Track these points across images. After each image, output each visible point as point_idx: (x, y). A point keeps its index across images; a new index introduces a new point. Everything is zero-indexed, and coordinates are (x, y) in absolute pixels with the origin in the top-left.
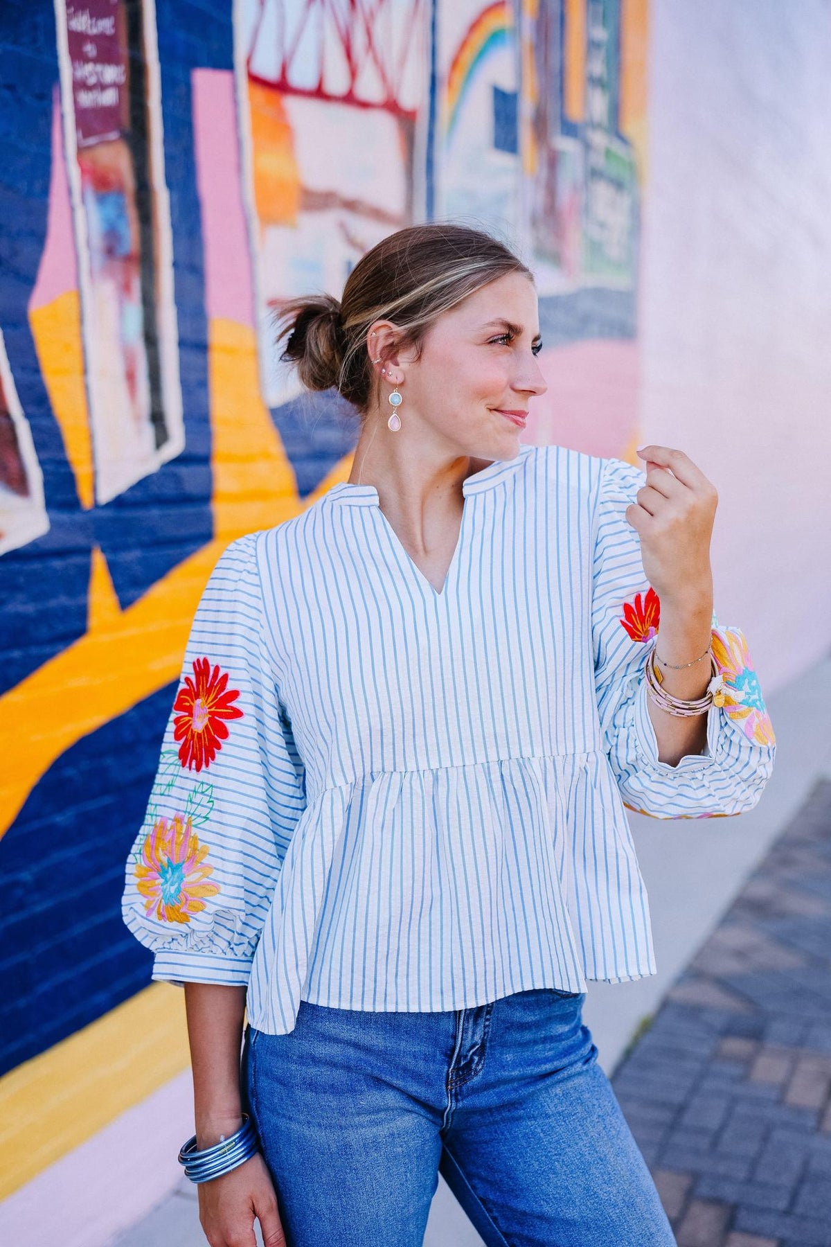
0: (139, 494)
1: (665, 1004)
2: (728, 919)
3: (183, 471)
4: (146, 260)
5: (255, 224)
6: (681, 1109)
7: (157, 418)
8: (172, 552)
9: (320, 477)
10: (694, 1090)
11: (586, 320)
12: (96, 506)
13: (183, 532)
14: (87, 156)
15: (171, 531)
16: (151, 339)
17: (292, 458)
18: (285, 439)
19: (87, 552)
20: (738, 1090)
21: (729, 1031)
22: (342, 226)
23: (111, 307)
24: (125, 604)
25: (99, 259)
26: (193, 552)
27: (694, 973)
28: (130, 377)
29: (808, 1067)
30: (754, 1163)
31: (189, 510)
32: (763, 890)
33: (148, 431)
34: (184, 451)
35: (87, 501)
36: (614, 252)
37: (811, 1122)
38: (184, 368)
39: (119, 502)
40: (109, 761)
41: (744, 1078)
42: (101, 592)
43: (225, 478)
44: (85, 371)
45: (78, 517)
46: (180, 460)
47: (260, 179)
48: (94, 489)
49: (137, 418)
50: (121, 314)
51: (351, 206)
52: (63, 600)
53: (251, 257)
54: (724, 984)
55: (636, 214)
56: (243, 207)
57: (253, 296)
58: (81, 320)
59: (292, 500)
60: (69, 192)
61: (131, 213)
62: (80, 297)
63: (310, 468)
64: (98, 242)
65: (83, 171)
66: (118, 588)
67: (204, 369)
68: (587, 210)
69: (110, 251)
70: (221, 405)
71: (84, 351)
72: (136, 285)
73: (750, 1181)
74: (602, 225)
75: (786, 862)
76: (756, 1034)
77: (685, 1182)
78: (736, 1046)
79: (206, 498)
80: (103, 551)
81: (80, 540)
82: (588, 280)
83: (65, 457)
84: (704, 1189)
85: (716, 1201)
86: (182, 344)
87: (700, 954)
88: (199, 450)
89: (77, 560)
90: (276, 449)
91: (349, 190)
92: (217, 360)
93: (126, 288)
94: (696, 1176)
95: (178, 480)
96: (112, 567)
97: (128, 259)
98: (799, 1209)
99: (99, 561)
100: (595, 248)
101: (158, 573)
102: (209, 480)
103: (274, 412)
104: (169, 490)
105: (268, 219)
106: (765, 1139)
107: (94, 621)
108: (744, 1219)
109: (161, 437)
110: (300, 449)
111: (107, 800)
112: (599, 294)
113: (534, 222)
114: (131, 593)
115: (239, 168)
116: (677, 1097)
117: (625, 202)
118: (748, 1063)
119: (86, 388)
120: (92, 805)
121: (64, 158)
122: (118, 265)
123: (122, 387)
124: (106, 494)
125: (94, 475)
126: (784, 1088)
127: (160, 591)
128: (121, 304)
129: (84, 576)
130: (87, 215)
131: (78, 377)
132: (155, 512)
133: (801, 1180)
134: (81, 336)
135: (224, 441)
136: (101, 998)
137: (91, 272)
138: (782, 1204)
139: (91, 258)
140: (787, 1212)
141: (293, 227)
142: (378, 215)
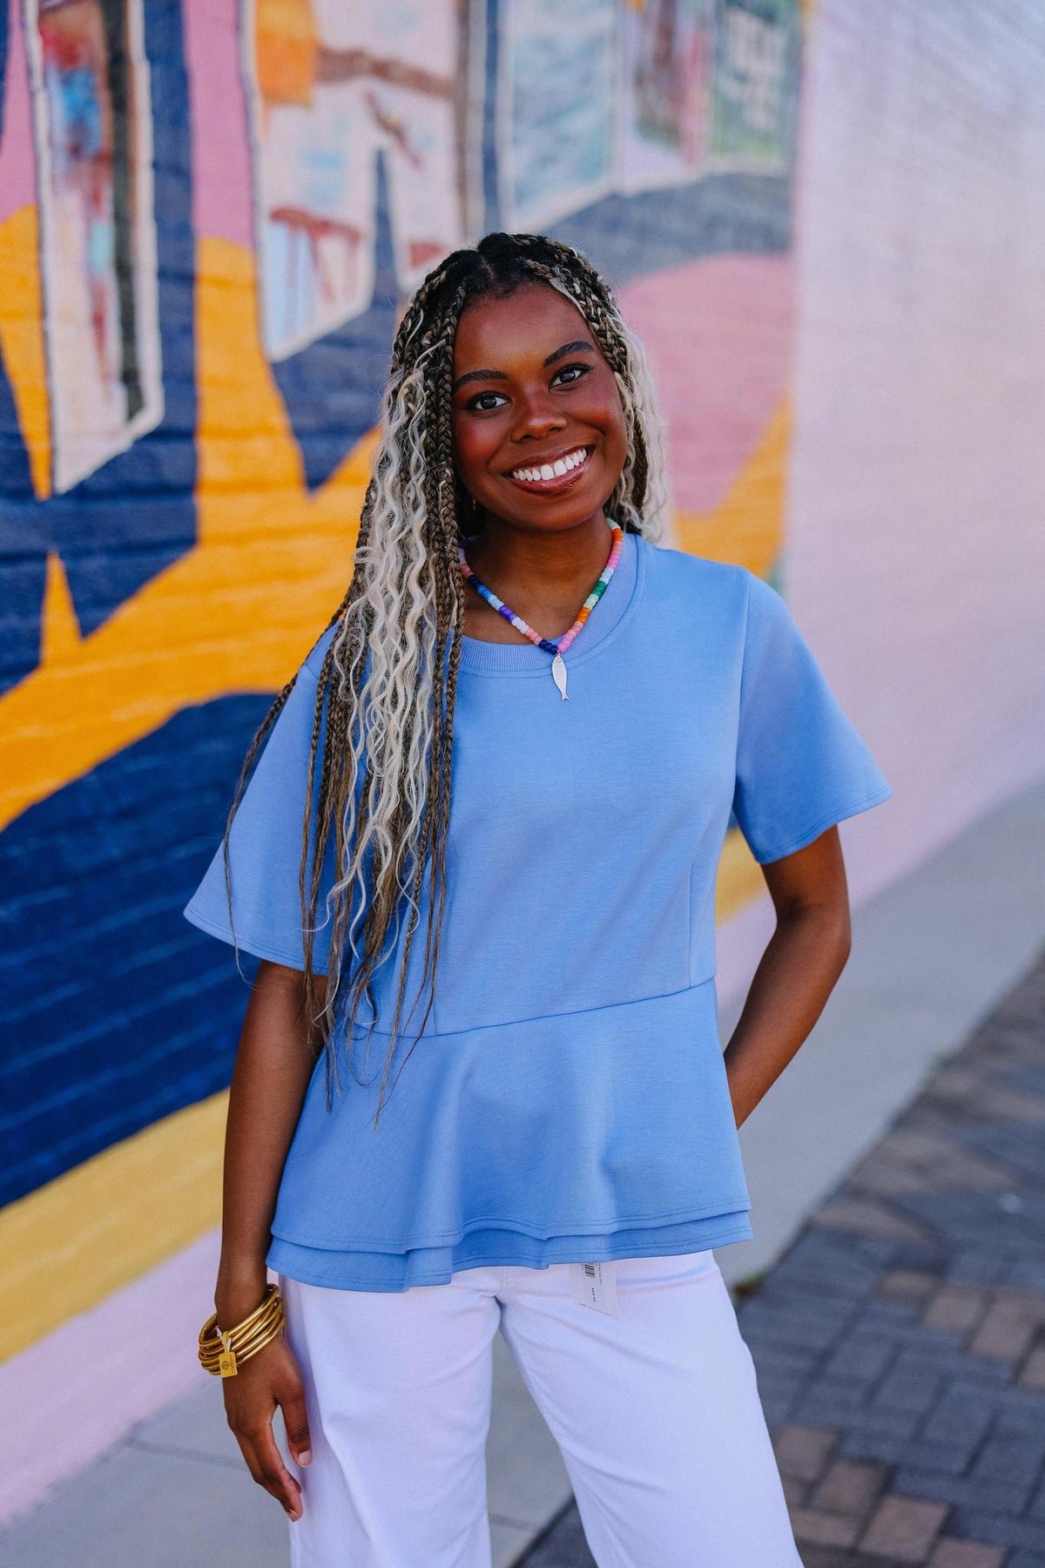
0: (105, 482)
1: (807, 1229)
2: (903, 1122)
3: (161, 449)
4: (118, 159)
5: (258, 105)
6: (824, 1357)
7: (130, 377)
8: (146, 560)
9: (336, 461)
10: (846, 1333)
11: (713, 224)
12: (54, 496)
13: (160, 535)
14: (50, 19)
15: (142, 531)
16: (124, 269)
17: (299, 433)
18: (291, 406)
19: (41, 557)
20: (906, 1334)
21: (898, 1262)
22: (371, 100)
23: (76, 227)
24: (87, 629)
25: (62, 161)
26: (172, 561)
27: (849, 1190)
28: (98, 321)
29: (1007, 1309)
30: (922, 1421)
31: (167, 504)
32: (959, 1084)
33: (119, 394)
34: (164, 421)
35: (42, 490)
36: (759, 119)
37: (1005, 1374)
38: (164, 308)
39: (81, 492)
40: (62, 840)
41: (916, 1321)
42: (58, 614)
43: (214, 461)
44: (43, 314)
45: (32, 510)
46: (159, 435)
47: (264, 38)
48: (52, 473)
49: (105, 377)
50: (88, 236)
51: (382, 70)
52: (13, 621)
53: (250, 149)
54: (894, 1205)
55: (795, 60)
56: (241, 80)
57: (253, 205)
58: (40, 245)
59: (296, 494)
60: (29, 72)
61: (103, 97)
62: (39, 213)
63: (322, 448)
64: (62, 138)
65: (47, 44)
66: (78, 607)
67: (190, 309)
68: (719, 56)
69: (76, 151)
70: (211, 361)
71: (42, 287)
72: (107, 194)
73: (916, 1438)
74: (742, 78)
75: (995, 1048)
76: (937, 1268)
77: (827, 1439)
78: (905, 1282)
79: (185, 488)
80: (62, 557)
81: (32, 541)
82: (721, 164)
83: (18, 430)
84: (853, 1447)
85: (870, 1462)
86: (163, 274)
87: (860, 1167)
88: (181, 422)
89: (29, 567)
90: (279, 420)
91: (380, 48)
92: (206, 295)
93: (94, 199)
94: (842, 1434)
95: (153, 461)
96: (72, 578)
97: (99, 159)
98: (982, 1470)
99: (56, 570)
100: (730, 113)
101: (128, 589)
102: (194, 461)
103: (276, 368)
104: (142, 476)
105: (275, 97)
106: (941, 1392)
107: (49, 651)
108: (904, 1481)
109: (135, 404)
110: (309, 421)
111: (59, 893)
112: (734, 183)
113: (640, 80)
114: (94, 615)
115: (238, 26)
116: (821, 1342)
117: (777, 40)
118: (923, 1303)
119: (45, 336)
120: (40, 898)
121: (23, 25)
122: (86, 167)
123: (86, 335)
124: (67, 478)
125: (52, 453)
126: (971, 1333)
127: (129, 614)
128: (89, 221)
129: (38, 588)
130: (49, 99)
131: (34, 323)
132: (125, 506)
133: (986, 1440)
134: (39, 265)
135: (214, 409)
136: (44, 1159)
137: (53, 180)
138: (958, 1465)
139: (53, 161)
140: (966, 1474)
141: (307, 104)
142: (420, 81)
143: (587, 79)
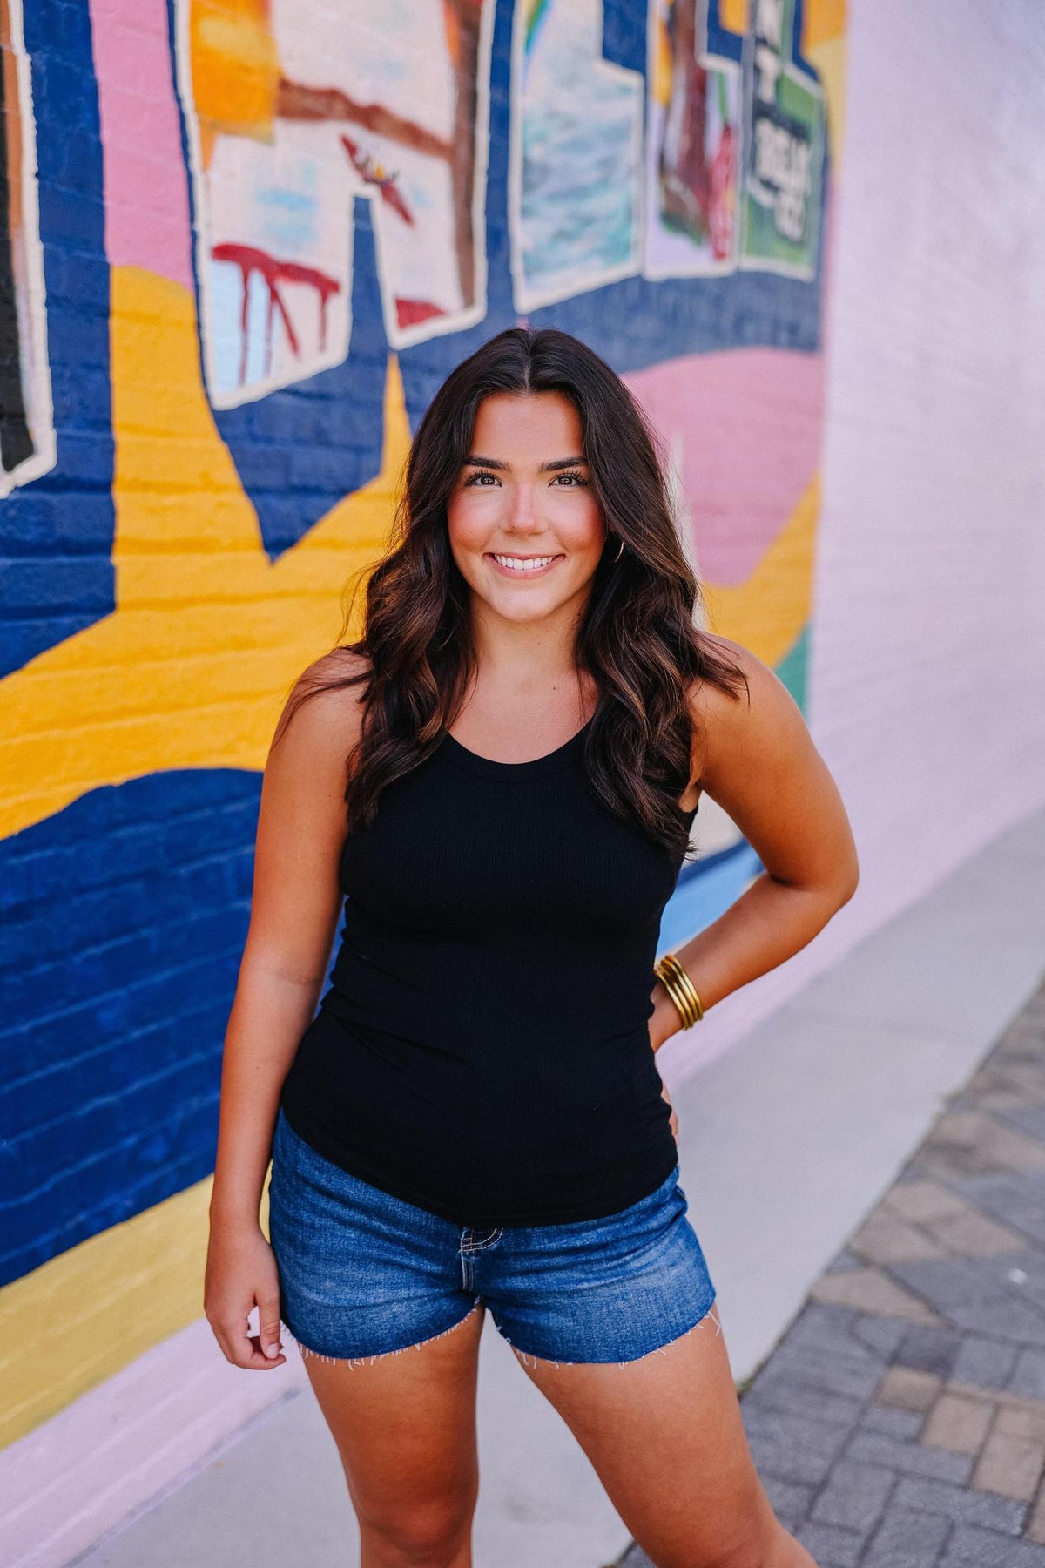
1: (810, 1303)
2: (911, 1172)
6: (819, 1488)
11: (743, 316)
17: (252, 491)
18: (241, 461)
20: (907, 1459)
21: (899, 1357)
22: (348, 144)
29: (1015, 1422)
32: (967, 1127)
34: (58, 468)
36: (788, 226)
41: (917, 1439)
46: (50, 484)
54: (896, 1279)
56: (176, 97)
57: (194, 240)
59: (261, 557)
67: (102, 346)
68: (749, 162)
74: (769, 185)
75: (1001, 1086)
76: (940, 1364)
78: (907, 1381)
86: (53, 301)
88: (89, 472)
102: (110, 515)
103: (222, 417)
105: (217, 126)
110: (267, 478)
113: (663, 172)
116: (814, 1466)
117: (804, 156)
118: (925, 1412)
126: (976, 1460)
135: (132, 459)
141: (269, 140)
142: (414, 136)
143: (608, 164)
